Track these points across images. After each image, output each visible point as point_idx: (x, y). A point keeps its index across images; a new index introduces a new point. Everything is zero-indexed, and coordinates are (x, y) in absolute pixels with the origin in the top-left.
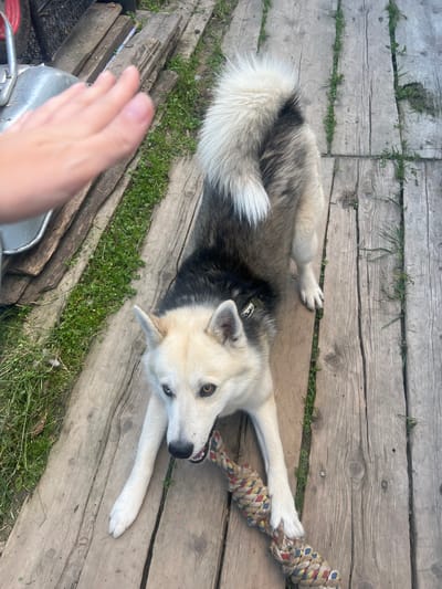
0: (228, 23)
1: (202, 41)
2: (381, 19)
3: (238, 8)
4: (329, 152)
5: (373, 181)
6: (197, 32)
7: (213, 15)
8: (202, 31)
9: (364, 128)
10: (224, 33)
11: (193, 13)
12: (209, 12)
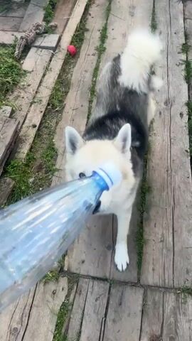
0: (61, 112)
1: (38, 135)
2: (181, 115)
3: (69, 94)
4: (139, 280)
5: (176, 321)
6: (34, 126)
7: (48, 104)
8: (38, 125)
9: (169, 250)
10: (57, 123)
11: (31, 104)
12: (45, 102)
